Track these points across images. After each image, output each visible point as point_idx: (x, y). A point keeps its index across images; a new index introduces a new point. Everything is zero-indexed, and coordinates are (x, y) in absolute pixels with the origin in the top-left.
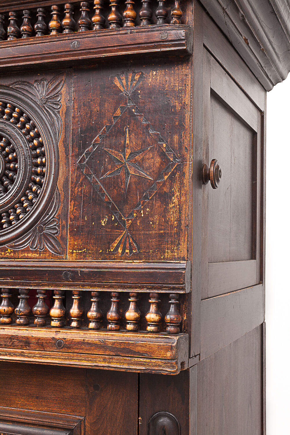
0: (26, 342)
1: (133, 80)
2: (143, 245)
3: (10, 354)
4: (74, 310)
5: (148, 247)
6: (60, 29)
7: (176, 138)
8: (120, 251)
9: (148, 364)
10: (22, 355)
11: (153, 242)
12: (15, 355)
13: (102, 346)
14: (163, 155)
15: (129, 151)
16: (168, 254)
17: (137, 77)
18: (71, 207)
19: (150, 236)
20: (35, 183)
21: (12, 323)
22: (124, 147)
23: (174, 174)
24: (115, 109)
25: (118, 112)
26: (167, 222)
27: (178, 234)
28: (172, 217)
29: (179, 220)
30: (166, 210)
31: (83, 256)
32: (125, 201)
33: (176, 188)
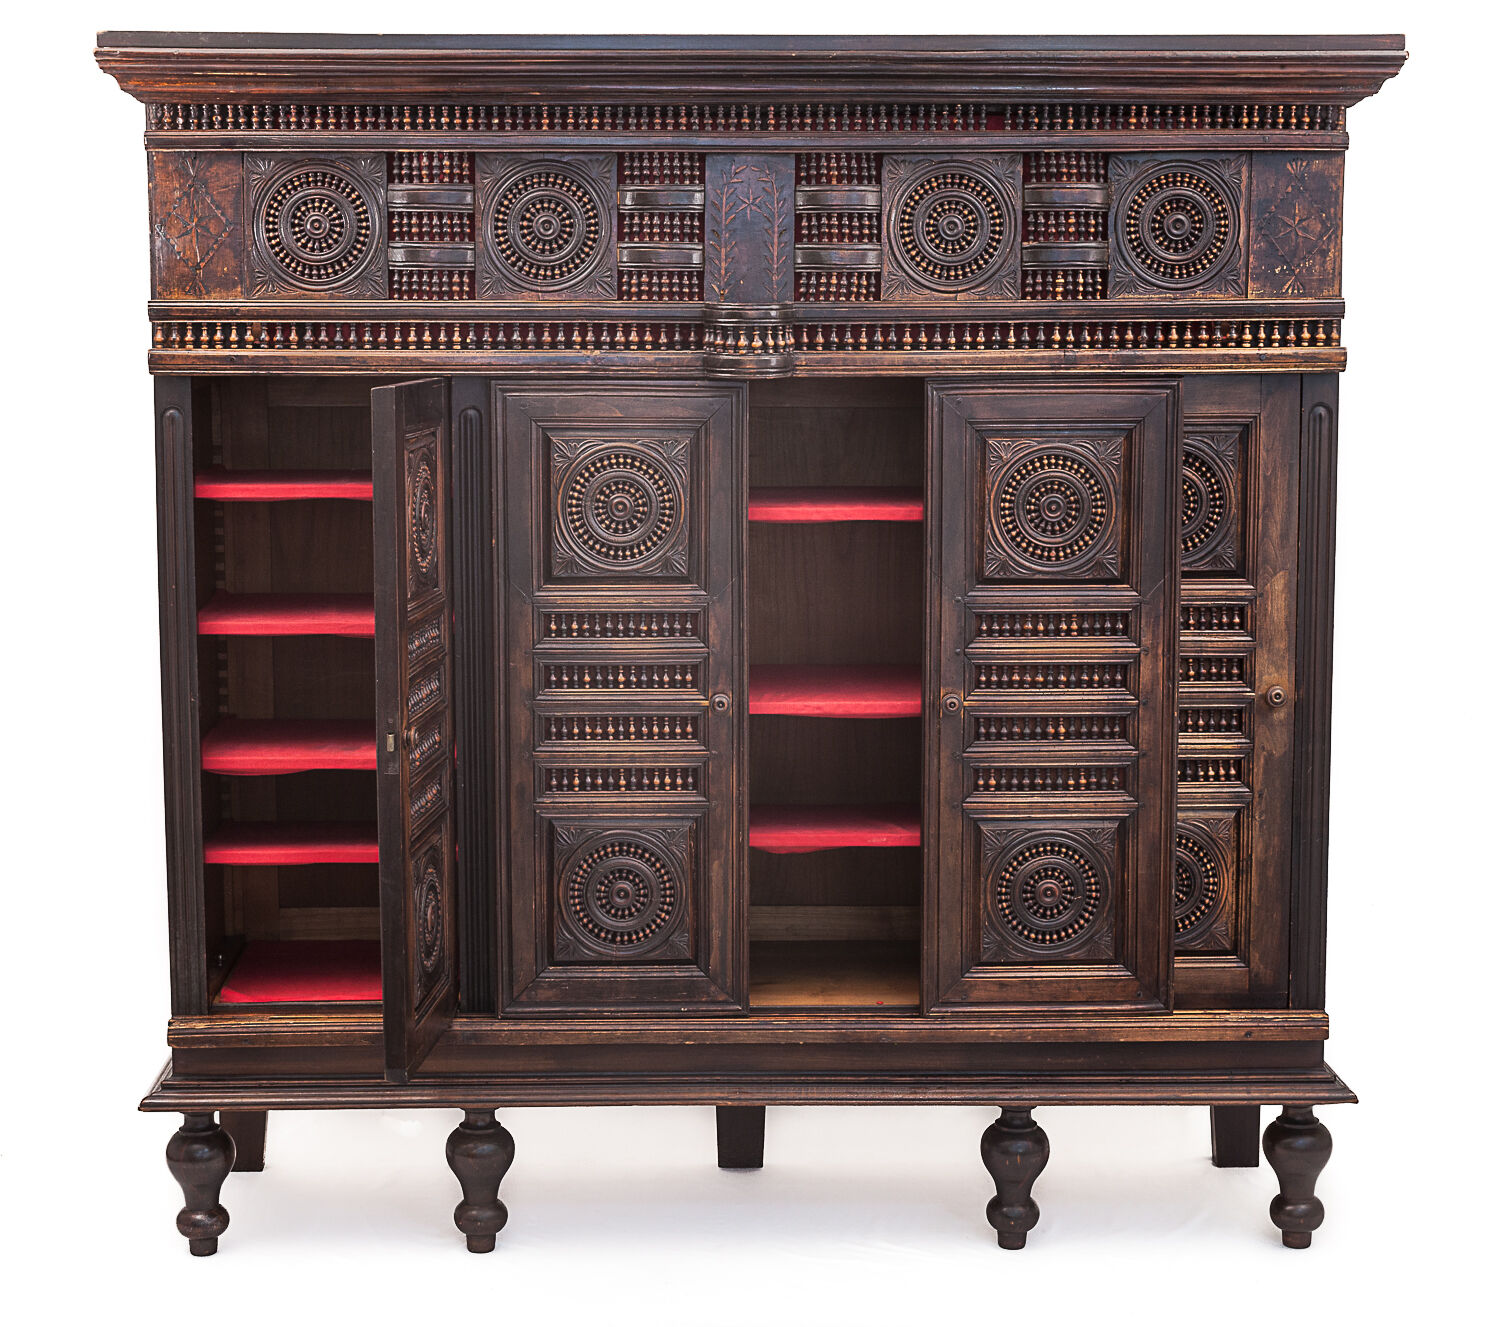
0: (1236, 358)
1: (1301, 165)
2: (1307, 287)
3: (1220, 368)
4: (1262, 335)
5: (1311, 288)
6: (1249, 125)
7: (1332, 210)
8: (1290, 291)
9: (1326, 366)
10: (1230, 367)
11: (1315, 284)
12: (1224, 368)
13: (1296, 356)
14: (1323, 222)
15: (1297, 218)
16: (1325, 293)
17: (1304, 164)
18: (1251, 260)
19: (1313, 280)
20: (1218, 240)
21: (1209, 346)
22: (1295, 215)
23: (1330, 236)
24: (1287, 187)
25: (1290, 189)
26: (1325, 270)
27: (1333, 279)
28: (1329, 266)
29: (1334, 269)
30: (1325, 262)
31: (1261, 296)
32: (1295, 255)
33: (1332, 246)
